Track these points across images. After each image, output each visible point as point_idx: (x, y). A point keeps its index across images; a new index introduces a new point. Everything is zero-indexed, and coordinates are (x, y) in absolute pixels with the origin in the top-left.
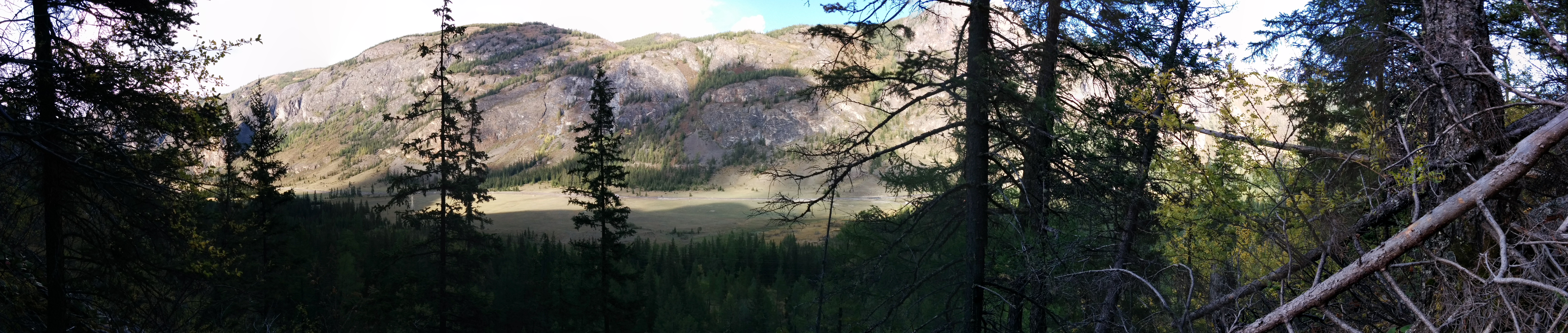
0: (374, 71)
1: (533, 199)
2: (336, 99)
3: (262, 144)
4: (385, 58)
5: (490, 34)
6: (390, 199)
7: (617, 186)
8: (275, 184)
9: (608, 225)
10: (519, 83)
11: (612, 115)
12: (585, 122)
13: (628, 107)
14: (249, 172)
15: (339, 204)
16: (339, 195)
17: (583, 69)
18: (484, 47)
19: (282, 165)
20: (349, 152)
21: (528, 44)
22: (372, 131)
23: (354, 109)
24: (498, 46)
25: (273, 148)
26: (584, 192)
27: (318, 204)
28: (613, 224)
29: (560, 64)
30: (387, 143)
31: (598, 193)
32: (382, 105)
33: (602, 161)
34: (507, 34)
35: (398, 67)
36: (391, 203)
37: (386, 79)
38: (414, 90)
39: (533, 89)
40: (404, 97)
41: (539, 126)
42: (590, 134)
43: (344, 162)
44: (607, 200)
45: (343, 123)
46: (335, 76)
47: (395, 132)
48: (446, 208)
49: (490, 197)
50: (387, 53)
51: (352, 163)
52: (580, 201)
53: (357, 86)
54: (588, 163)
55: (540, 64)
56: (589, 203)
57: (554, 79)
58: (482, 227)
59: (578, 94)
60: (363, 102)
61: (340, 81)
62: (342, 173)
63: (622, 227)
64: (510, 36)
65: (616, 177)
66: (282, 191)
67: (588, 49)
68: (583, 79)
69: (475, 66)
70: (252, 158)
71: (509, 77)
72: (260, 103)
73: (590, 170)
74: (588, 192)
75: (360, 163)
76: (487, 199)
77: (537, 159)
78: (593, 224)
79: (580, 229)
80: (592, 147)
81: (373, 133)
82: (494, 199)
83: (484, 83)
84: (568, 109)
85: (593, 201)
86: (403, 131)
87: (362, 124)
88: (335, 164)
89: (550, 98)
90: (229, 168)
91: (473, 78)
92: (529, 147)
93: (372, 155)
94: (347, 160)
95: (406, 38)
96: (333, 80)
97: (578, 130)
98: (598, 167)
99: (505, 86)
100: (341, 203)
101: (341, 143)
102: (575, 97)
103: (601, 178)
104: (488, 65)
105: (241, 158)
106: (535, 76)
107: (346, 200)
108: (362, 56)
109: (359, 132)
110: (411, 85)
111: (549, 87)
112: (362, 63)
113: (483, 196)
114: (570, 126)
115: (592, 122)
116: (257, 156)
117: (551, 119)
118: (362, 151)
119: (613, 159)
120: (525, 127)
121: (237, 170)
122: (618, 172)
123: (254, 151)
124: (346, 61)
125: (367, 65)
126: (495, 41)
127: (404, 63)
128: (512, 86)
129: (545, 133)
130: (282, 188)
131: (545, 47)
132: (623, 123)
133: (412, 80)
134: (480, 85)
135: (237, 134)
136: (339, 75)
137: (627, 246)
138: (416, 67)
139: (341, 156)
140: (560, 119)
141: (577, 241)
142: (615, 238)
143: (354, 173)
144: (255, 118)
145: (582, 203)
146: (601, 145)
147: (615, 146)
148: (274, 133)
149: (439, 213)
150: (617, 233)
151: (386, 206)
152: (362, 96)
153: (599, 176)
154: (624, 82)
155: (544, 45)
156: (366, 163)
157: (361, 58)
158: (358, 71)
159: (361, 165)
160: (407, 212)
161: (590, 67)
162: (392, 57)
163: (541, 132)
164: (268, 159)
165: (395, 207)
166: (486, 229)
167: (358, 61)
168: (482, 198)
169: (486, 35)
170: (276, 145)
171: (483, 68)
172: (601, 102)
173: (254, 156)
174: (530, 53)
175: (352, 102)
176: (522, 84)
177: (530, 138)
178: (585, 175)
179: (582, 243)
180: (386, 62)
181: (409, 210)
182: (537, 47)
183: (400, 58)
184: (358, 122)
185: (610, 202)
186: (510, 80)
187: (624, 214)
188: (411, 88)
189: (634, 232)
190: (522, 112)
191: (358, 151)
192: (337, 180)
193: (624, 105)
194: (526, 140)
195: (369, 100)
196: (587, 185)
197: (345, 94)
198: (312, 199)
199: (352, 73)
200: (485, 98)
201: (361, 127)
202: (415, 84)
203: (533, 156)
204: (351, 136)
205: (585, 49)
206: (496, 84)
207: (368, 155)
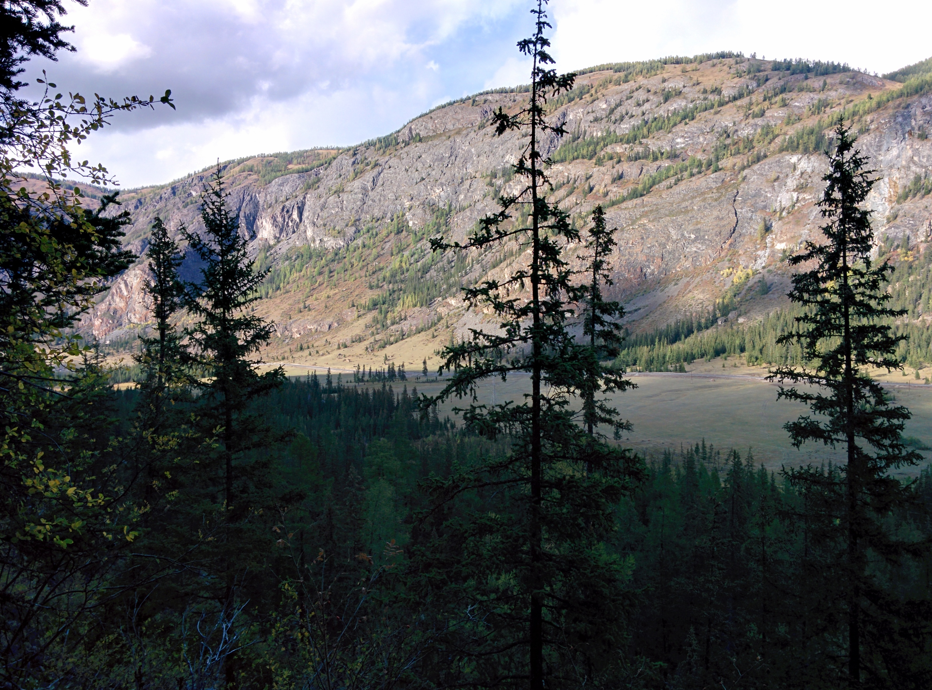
0: (427, 159)
1: (710, 387)
2: (361, 208)
3: (224, 285)
4: (447, 135)
5: (632, 83)
6: (444, 386)
7: (879, 365)
8: (250, 357)
9: (861, 442)
10: (686, 174)
11: (868, 226)
12: (811, 245)
13: (907, 205)
14: (198, 336)
15: (367, 394)
16: (366, 378)
17: (813, 138)
18: (621, 110)
19: (263, 324)
20: (384, 303)
21: (705, 99)
22: (424, 266)
23: (393, 227)
24: (647, 106)
25: (244, 293)
26: (811, 377)
27: (334, 392)
28: (871, 440)
29: (767, 134)
30: (450, 287)
31: (839, 378)
32: (442, 221)
33: (846, 315)
34: (664, 81)
35: (469, 151)
36: (446, 392)
37: (448, 174)
38: (497, 192)
39: (714, 185)
40: (479, 206)
41: (723, 254)
42: (822, 266)
43: (375, 320)
44: (858, 391)
45: (374, 251)
46: (360, 166)
47: (464, 268)
48: (542, 402)
49: (628, 383)
50: (450, 126)
51: (389, 322)
52: (800, 392)
53: (399, 186)
54: (818, 322)
55: (728, 136)
56: (819, 398)
57: (754, 162)
58: (617, 436)
59: (801, 188)
60: (408, 216)
61: (369, 176)
62: (372, 340)
63: (892, 446)
64: (670, 85)
65: (876, 346)
66: (262, 370)
67: (822, 96)
68: (812, 158)
69: (606, 145)
70: (205, 310)
71: (666, 163)
72: (220, 210)
73: (822, 335)
74: (816, 377)
75: (403, 322)
76: (622, 385)
77: (719, 315)
78: (830, 437)
79: (802, 446)
80: (826, 290)
81: (425, 270)
82: (634, 386)
83: (621, 177)
84: (780, 218)
85: (828, 393)
86: (477, 267)
87: (406, 253)
88: (362, 322)
89: (744, 201)
90: (163, 327)
91: (602, 169)
92: (703, 292)
93: (424, 308)
94: (380, 317)
95: (483, 98)
96: (357, 174)
97: (796, 260)
98: (838, 328)
99: (660, 182)
100: (371, 392)
101: (371, 288)
102: (795, 195)
103: (844, 349)
104: (628, 142)
105: (185, 310)
106: (718, 159)
107: (378, 386)
108: (407, 132)
109: (401, 267)
110: (491, 184)
111: (744, 178)
112: (407, 144)
113: (615, 382)
114: (784, 251)
115: (827, 242)
116: (215, 306)
117: (746, 239)
118: (407, 302)
119: (869, 311)
120: (696, 256)
121: (179, 329)
122: (878, 338)
123: (210, 297)
124: (380, 140)
125: (415, 149)
126: (641, 95)
127: (480, 144)
128: (672, 180)
129: (734, 266)
130: (261, 365)
131: (738, 103)
132: (895, 238)
133: (494, 175)
134: (614, 181)
135: (179, 265)
136: (367, 164)
137: (904, 484)
138: (500, 151)
139: (370, 310)
140: (763, 238)
141: (797, 469)
142: (876, 469)
143: (392, 339)
144: (212, 236)
145: (806, 398)
146: (844, 286)
147: (874, 285)
148: (248, 266)
149: (528, 411)
150: (880, 458)
151: (438, 398)
152: (407, 204)
153: (841, 346)
154: (898, 156)
155: (735, 99)
156: (415, 322)
157: (404, 135)
158: (401, 159)
159: (405, 326)
160: (474, 408)
161: (826, 132)
162: (459, 132)
163: (727, 264)
164: (237, 314)
165: (453, 399)
166: (624, 439)
167: (400, 140)
168: (612, 385)
169: (625, 86)
170: (251, 288)
171: (619, 149)
172: (844, 201)
173: (209, 307)
174: (709, 117)
175: (389, 215)
176: (692, 175)
177: (706, 276)
178: (812, 345)
179: (807, 471)
180: (448, 143)
181: (476, 404)
182: (721, 104)
183: (472, 135)
184: (401, 250)
185: (864, 397)
186: (668, 169)
187: (895, 421)
188: (491, 189)
189: (919, 457)
190: (691, 227)
191: (401, 302)
192: (363, 352)
193: (898, 202)
194: (698, 279)
195: (419, 211)
196: (817, 362)
197: (377, 200)
198: (323, 384)
199: (390, 163)
200: (623, 205)
201: (404, 259)
202: (499, 182)
203: (711, 308)
204: (388, 275)
205: (816, 97)
206: (645, 178)
207: (418, 308)
